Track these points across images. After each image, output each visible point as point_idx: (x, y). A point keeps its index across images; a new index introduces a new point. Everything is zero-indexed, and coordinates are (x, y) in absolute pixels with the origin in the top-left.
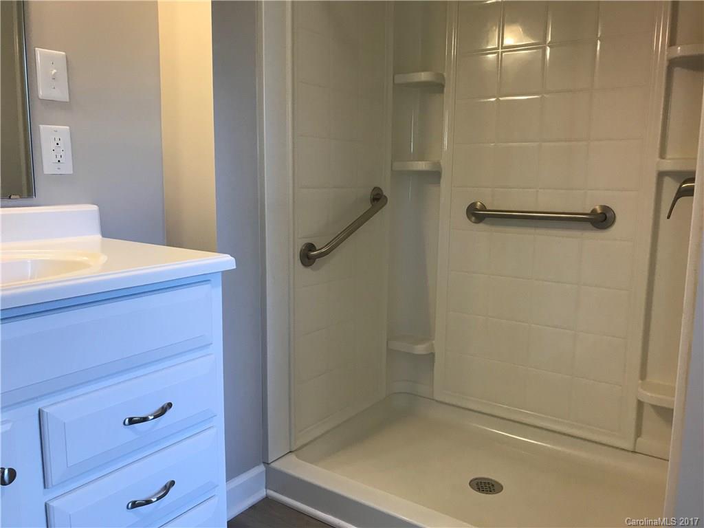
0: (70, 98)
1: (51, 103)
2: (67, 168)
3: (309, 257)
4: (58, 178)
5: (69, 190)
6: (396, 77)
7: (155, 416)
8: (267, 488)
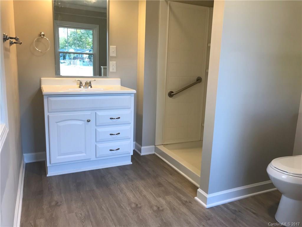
0: (116, 55)
1: (113, 57)
2: (115, 71)
3: (171, 95)
4: (113, 73)
5: (115, 75)
6: (208, 44)
7: (116, 119)
8: (155, 151)
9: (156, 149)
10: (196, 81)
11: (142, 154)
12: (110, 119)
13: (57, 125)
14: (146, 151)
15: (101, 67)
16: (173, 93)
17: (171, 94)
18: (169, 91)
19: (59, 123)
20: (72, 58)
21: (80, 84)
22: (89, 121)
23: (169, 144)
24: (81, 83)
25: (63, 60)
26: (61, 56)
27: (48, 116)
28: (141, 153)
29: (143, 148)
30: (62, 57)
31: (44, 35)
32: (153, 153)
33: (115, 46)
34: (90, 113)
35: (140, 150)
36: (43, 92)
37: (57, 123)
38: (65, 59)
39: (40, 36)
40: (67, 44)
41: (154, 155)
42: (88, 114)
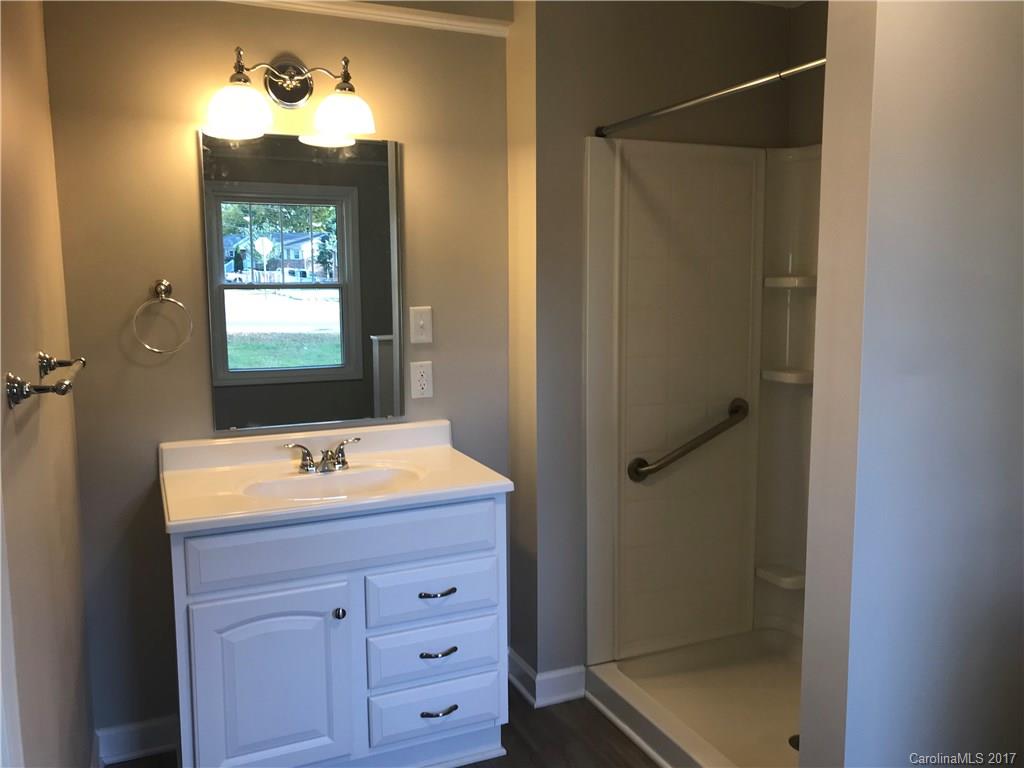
0: (433, 340)
1: (419, 346)
2: (429, 393)
3: (637, 473)
4: (421, 401)
5: (428, 407)
6: (767, 280)
7: (442, 595)
8: (586, 689)
9: (592, 681)
10: (728, 416)
11: (541, 701)
12: (421, 596)
13: (222, 638)
14: (552, 688)
15: (372, 337)
16: (648, 465)
17: (638, 471)
18: (629, 459)
19: (229, 633)
20: (265, 264)
21: (304, 459)
22: (339, 615)
23: (639, 657)
24: (307, 455)
25: (236, 271)
26: (228, 260)
27: (188, 608)
28: (534, 697)
29: (541, 678)
30: (232, 261)
31: (168, 290)
32: (581, 692)
33: (430, 307)
34: (345, 584)
35: (531, 687)
36: (168, 523)
37: (220, 632)
38: (242, 269)
39: (156, 293)
40: (247, 219)
41: (584, 700)
42: (336, 588)
